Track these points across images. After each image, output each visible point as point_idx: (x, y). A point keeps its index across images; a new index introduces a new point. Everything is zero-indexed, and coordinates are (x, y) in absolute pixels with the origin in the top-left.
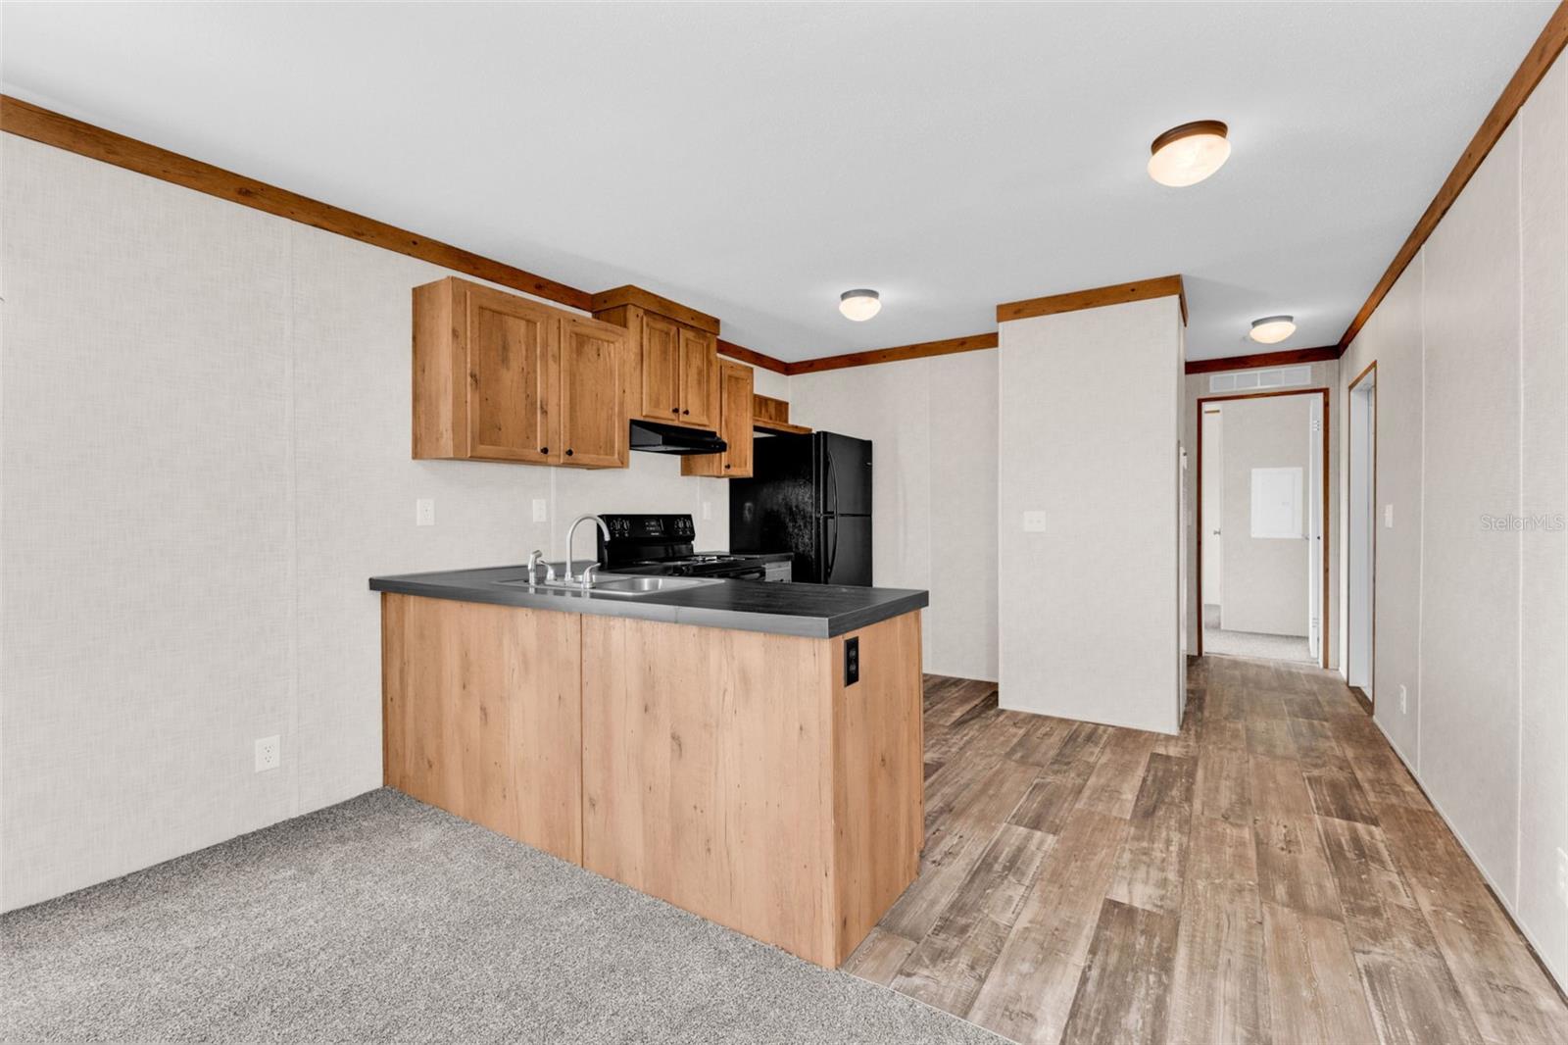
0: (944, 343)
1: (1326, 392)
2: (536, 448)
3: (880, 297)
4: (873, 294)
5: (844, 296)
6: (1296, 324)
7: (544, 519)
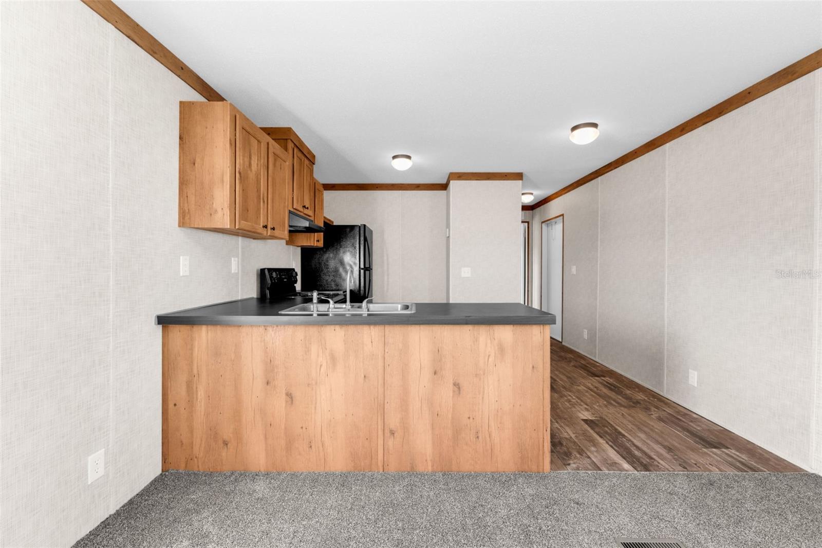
0: (408, 185)
1: (528, 222)
2: (260, 225)
3: (412, 159)
4: (409, 157)
5: (394, 157)
6: (534, 196)
7: (237, 271)
